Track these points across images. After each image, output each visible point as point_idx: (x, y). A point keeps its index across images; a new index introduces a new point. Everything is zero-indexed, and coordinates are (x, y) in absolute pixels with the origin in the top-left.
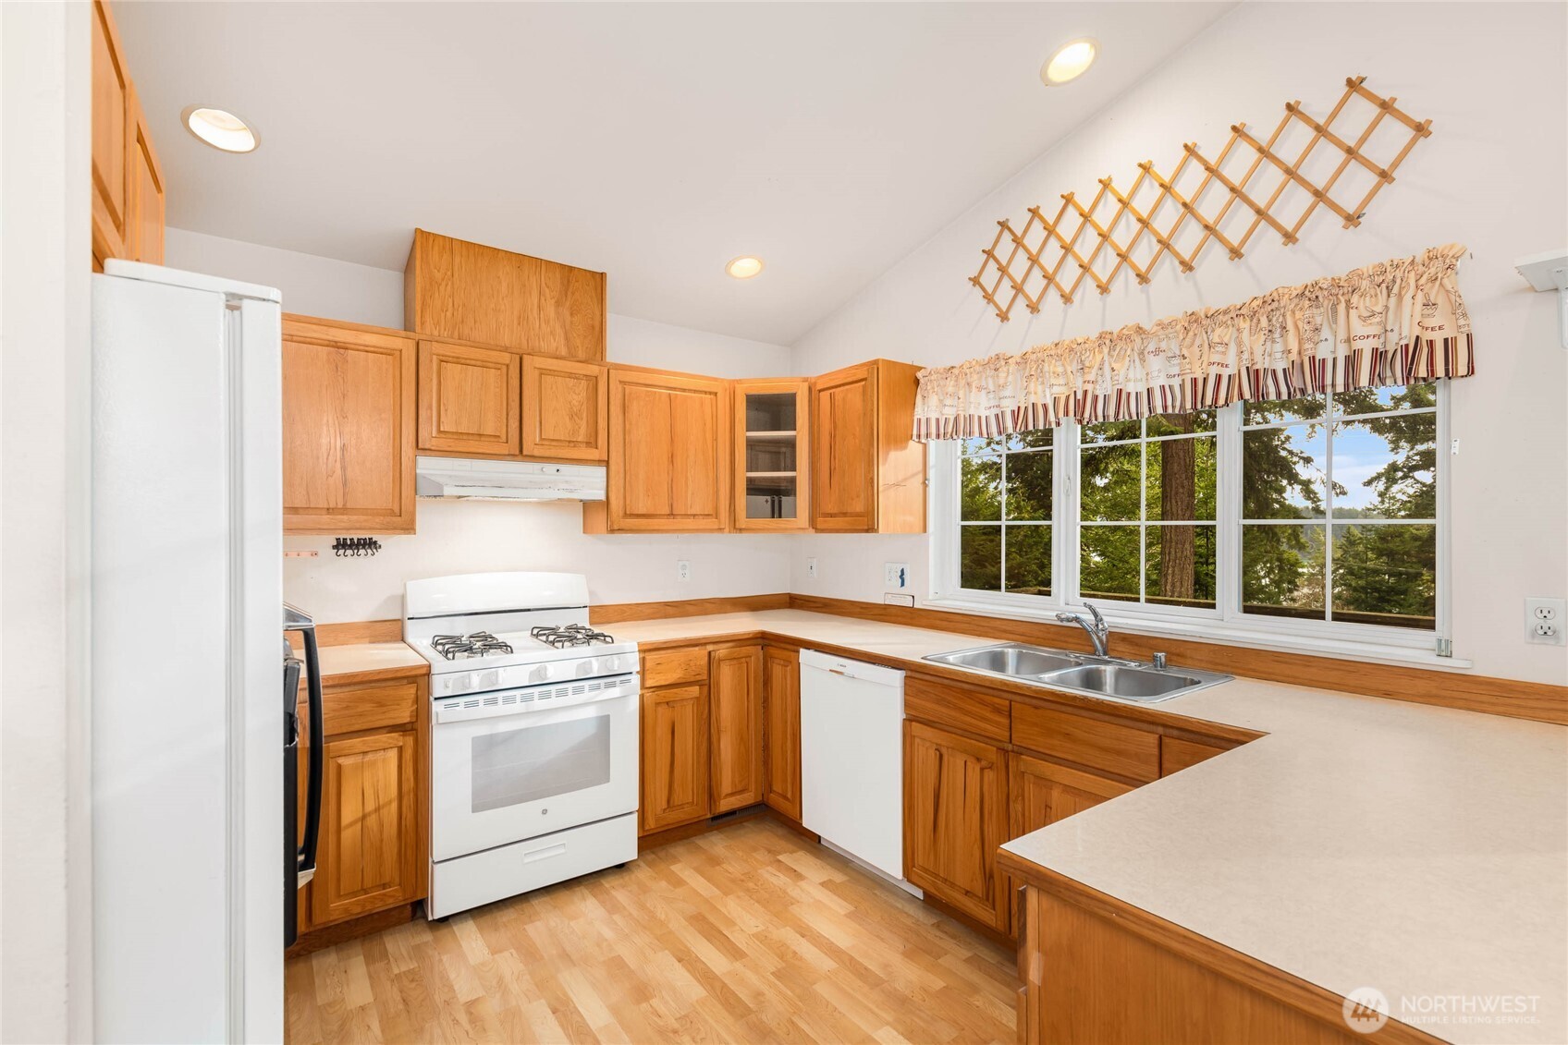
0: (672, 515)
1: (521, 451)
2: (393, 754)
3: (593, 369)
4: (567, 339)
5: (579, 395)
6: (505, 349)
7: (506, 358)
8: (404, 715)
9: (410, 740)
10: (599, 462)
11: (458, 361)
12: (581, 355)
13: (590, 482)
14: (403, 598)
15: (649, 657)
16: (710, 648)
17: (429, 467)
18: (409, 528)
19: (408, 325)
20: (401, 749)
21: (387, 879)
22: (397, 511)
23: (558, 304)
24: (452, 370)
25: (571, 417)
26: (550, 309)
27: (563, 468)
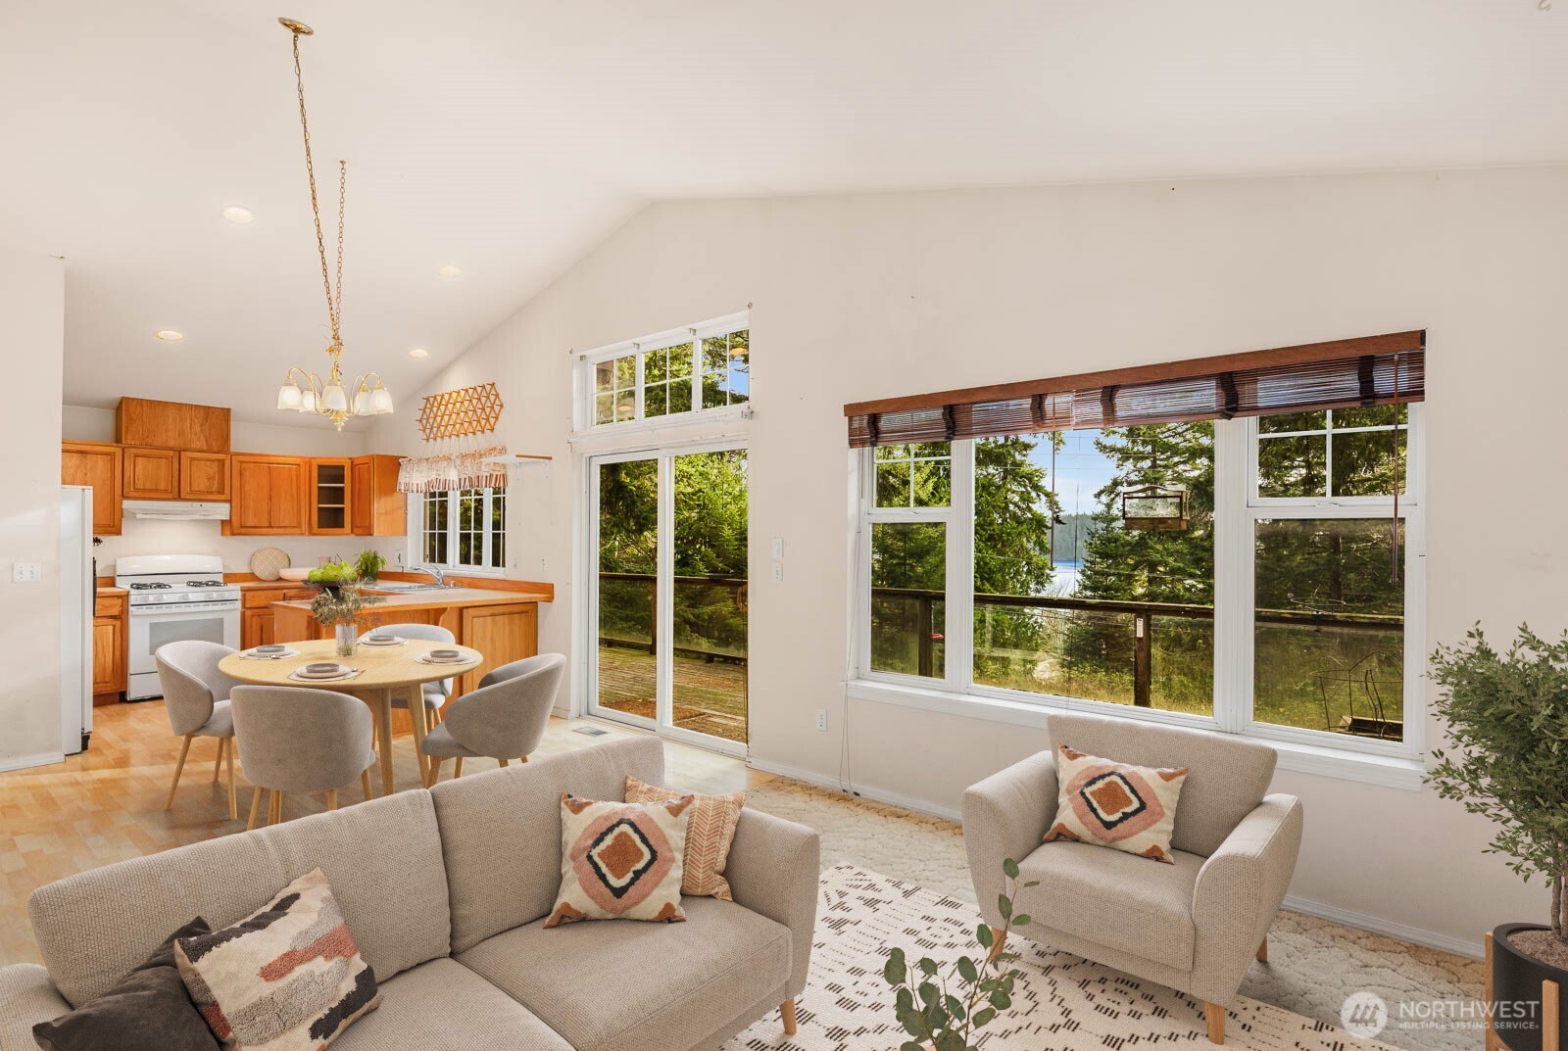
0: (270, 527)
1: (180, 496)
2: (111, 627)
3: (221, 456)
4: (207, 441)
5: (213, 469)
6: (171, 449)
7: (171, 453)
8: (115, 611)
9: (118, 624)
10: (226, 501)
11: (145, 456)
12: (215, 448)
13: (222, 511)
14: (115, 566)
15: (248, 594)
16: (285, 591)
17: (127, 504)
18: (119, 533)
19: (118, 440)
20: (114, 626)
21: (107, 680)
22: (112, 524)
23: (201, 425)
24: (140, 461)
25: (209, 479)
26: (197, 428)
27: (203, 504)
